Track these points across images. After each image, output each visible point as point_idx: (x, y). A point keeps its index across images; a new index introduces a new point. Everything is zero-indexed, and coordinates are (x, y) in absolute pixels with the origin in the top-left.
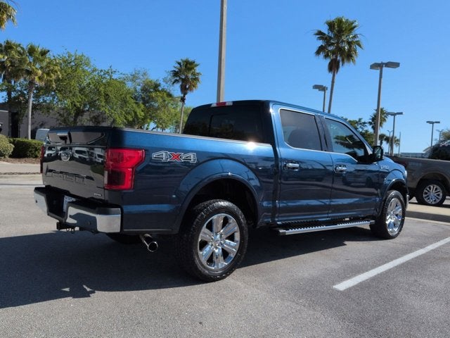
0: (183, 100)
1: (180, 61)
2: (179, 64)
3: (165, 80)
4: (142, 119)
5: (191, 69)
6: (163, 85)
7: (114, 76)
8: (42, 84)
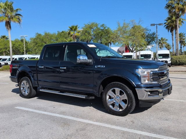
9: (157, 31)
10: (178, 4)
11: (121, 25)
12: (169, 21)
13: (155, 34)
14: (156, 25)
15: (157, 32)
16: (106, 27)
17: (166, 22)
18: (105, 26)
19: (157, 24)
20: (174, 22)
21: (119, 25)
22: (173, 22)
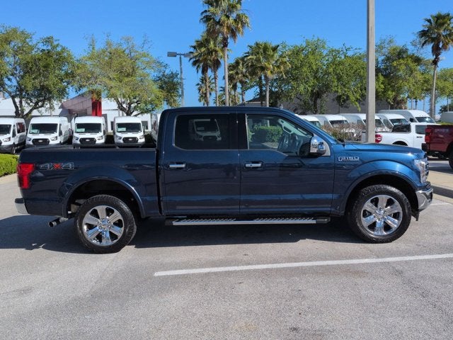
0: (435, 62)
1: (429, 18)
2: (429, 21)
3: (413, 44)
4: (383, 92)
5: (443, 24)
6: (411, 50)
7: (350, 54)
8: (275, 77)
9: (181, 69)
10: (228, 17)
11: (100, 46)
12: (203, 49)
13: (177, 76)
14: (178, 56)
15: (181, 72)
16: (58, 45)
17: (192, 50)
18: (55, 43)
19: (180, 55)
20: (212, 52)
21: (92, 45)
22: (210, 52)
